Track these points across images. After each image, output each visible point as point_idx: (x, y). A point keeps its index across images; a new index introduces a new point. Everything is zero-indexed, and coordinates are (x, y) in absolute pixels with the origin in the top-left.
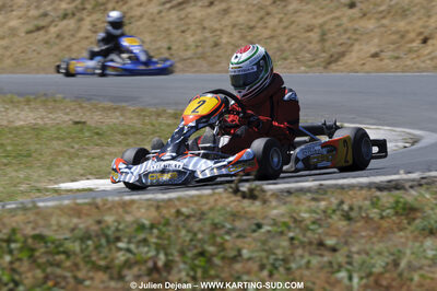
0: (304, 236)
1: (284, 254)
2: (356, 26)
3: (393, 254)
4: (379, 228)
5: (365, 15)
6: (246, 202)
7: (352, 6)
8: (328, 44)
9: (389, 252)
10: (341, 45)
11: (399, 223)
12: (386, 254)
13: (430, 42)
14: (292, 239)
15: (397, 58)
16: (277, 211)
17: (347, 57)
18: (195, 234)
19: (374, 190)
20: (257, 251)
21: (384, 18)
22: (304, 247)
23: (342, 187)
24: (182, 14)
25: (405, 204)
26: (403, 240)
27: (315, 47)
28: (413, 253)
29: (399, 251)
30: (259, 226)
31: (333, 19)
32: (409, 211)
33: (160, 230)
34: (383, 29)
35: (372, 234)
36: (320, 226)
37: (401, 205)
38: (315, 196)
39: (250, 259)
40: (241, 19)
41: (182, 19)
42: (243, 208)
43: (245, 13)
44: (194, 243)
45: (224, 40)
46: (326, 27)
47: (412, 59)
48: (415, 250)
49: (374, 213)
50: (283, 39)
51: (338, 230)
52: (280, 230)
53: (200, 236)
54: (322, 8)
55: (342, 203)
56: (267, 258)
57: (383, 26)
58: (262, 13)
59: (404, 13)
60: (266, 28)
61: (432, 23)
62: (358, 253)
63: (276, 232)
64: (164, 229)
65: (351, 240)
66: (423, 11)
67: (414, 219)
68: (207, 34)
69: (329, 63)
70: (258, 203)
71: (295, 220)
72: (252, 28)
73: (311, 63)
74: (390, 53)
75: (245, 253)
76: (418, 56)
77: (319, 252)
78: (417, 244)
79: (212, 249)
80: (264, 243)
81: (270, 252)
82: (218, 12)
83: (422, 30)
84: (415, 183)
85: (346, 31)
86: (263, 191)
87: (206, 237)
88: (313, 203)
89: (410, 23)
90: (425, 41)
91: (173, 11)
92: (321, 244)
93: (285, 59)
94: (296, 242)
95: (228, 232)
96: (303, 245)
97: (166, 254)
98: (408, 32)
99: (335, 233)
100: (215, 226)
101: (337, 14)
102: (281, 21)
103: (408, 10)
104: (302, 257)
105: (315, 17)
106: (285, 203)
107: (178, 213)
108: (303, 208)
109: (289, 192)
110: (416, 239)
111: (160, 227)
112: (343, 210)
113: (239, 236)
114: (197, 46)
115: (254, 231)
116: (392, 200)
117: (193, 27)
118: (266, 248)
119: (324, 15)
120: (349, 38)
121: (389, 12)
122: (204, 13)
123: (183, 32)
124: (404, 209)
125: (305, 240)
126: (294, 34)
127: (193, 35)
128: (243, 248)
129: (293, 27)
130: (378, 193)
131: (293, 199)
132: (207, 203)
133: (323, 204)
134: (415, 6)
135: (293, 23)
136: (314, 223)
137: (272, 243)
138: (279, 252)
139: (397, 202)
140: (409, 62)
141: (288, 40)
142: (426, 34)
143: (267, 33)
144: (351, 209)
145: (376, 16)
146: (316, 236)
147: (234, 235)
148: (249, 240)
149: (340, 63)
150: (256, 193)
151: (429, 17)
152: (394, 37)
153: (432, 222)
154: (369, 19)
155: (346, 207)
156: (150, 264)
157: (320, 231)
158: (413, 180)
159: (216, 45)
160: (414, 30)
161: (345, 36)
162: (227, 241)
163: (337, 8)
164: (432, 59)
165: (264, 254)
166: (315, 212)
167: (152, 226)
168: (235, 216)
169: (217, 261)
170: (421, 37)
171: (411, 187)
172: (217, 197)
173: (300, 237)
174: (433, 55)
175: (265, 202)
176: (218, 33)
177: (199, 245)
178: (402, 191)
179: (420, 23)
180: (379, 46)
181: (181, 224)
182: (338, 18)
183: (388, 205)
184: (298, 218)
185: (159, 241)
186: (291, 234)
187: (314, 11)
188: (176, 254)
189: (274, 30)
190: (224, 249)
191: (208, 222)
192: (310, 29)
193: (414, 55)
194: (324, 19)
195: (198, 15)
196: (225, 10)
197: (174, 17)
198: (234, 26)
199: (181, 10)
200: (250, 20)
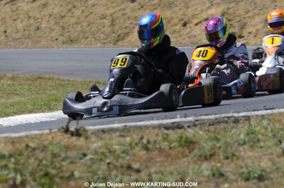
0: (117, 161)
1: (103, 174)
2: (136, 15)
3: (180, 174)
4: (169, 155)
5: (142, 7)
6: (74, 138)
8: (116, 28)
9: (177, 172)
10: (126, 28)
11: (183, 152)
12: (176, 173)
13: (188, 25)
14: (109, 164)
16: (96, 144)
17: (130, 36)
18: (41, 161)
19: (163, 129)
20: (85, 172)
21: (155, 9)
22: (117, 169)
23: (140, 128)
24: (14, 8)
25: (187, 138)
26: (186, 164)
27: (107, 29)
28: (193, 173)
29: (184, 172)
30: (85, 155)
31: (120, 10)
32: (190, 144)
33: (16, 158)
35: (164, 160)
36: (128, 154)
37: (183, 139)
38: (122, 133)
39: (80, 178)
40: (55, 11)
41: (15, 11)
42: (72, 143)
43: (58, 6)
44: (40, 167)
45: (43, 26)
46: (115, 16)
47: (176, 38)
48: (195, 171)
49: (165, 145)
50: (85, 24)
51: (140, 157)
52: (99, 158)
53: (44, 162)
54: (112, 3)
55: (142, 138)
56: (93, 177)
58: (70, 6)
59: (170, 5)
60: (73, 17)
61: (190, 12)
62: (156, 173)
63: (97, 159)
64: (19, 158)
65: (149, 164)
66: (183, 4)
67: (193, 149)
68: (32, 21)
69: (118, 41)
70: (82, 139)
71: (110, 151)
72: (63, 17)
73: (105, 41)
75: (77, 174)
76: (180, 36)
77: (128, 173)
78: (197, 167)
79: (53, 172)
80: (90, 167)
81: (94, 173)
82: (39, 6)
83: (183, 17)
84: (191, 124)
85: (129, 18)
86: (86, 131)
87: (49, 163)
88: (121, 139)
89: (174, 12)
90: (185, 25)
91: (7, 5)
92: (129, 167)
93: (87, 38)
94: (111, 166)
95: (64, 160)
96: (116, 168)
97: (22, 175)
98: (172, 18)
99: (138, 159)
100: (54, 156)
101: (123, 7)
102: (83, 12)
103: (173, 3)
104: (116, 176)
105: (107, 9)
106: (101, 139)
107: (27, 146)
108: (114, 142)
109: (103, 131)
110: (195, 163)
111: (16, 156)
112: (143, 143)
113: (72, 162)
114: (24, 30)
115: (81, 159)
116: (176, 136)
117: (22, 17)
118: (91, 170)
119: (113, 8)
120: (131, 23)
121: (159, 5)
122: (29, 6)
123: (15, 20)
124: (185, 142)
125: (118, 164)
126: (92, 21)
127: (21, 23)
128: (75, 170)
129: (92, 15)
130: (166, 131)
131: (106, 136)
132: (47, 139)
133: (128, 139)
135: (92, 13)
136: (123, 152)
137: (95, 167)
138: (100, 173)
139: (181, 138)
140: (174, 40)
141: (89, 25)
142: (185, 20)
143: (73, 20)
144: (149, 142)
145: (150, 7)
146: (126, 162)
147: (68, 161)
148: (78, 165)
149: (125, 41)
150: (81, 132)
151: (187, 8)
153: (206, 151)
154: (145, 10)
155: (145, 141)
156: (11, 182)
157: (128, 158)
158: (190, 122)
159: (38, 29)
160: (177, 17)
161: (129, 22)
162: (63, 166)
163: (123, 2)
164: (189, 38)
165: (90, 175)
166: (123, 145)
167: (11, 156)
168: (67, 148)
169: (57, 180)
170: (182, 22)
171: (189, 127)
172: (53, 135)
173: (114, 162)
174: (191, 34)
175: (87, 138)
176: (39, 20)
177: (44, 169)
178: (182, 130)
179: (181, 12)
181: (30, 154)
182: (124, 10)
183: (174, 139)
184: (112, 149)
185: (17, 167)
186: (108, 161)
187: (106, 5)
188: (28, 175)
189: (79, 18)
190: (62, 172)
191: (49, 153)
192: (104, 17)
193: (177, 35)
194: (114, 10)
195: (26, 8)
196: (44, 5)
197: (8, 10)
198: (50, 15)
199: (13, 5)
200: (62, 11)
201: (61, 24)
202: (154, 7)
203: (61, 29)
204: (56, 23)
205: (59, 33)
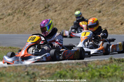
2: (100, 19)
5: (103, 15)
7: (100, 12)
13: (123, 24)
15: (112, 30)
21: (109, 16)
24: (46, 15)
34: (108, 20)
40: (64, 16)
41: (46, 16)
43: (66, 14)
45: (58, 23)
47: (117, 30)
54: (90, 13)
57: (109, 19)
58: (71, 14)
59: (116, 15)
60: (72, 19)
72: (68, 19)
74: (110, 28)
76: (119, 29)
82: (57, 14)
83: (121, 20)
89: (117, 18)
90: (122, 24)
91: (43, 13)
98: (116, 21)
101: (95, 15)
103: (118, 13)
105: (88, 16)
119: (90, 15)
121: (111, 14)
122: (53, 14)
134: (120, 12)
140: (115, 31)
142: (122, 22)
145: (107, 15)
152: (112, 23)
154: (105, 16)
160: (119, 20)
163: (95, 13)
164: (123, 30)
170: (121, 23)
176: (57, 21)
179: (121, 18)
180: (107, 25)
187: (88, 14)
193: (118, 29)
194: (91, 16)
195: (51, 15)
196: (60, 13)
197: (44, 15)
198: (62, 19)
199: (46, 13)
200: (67, 17)
201: (66, 23)
202: (109, 15)
203: (66, 25)
204: (64, 22)
205: (65, 27)
